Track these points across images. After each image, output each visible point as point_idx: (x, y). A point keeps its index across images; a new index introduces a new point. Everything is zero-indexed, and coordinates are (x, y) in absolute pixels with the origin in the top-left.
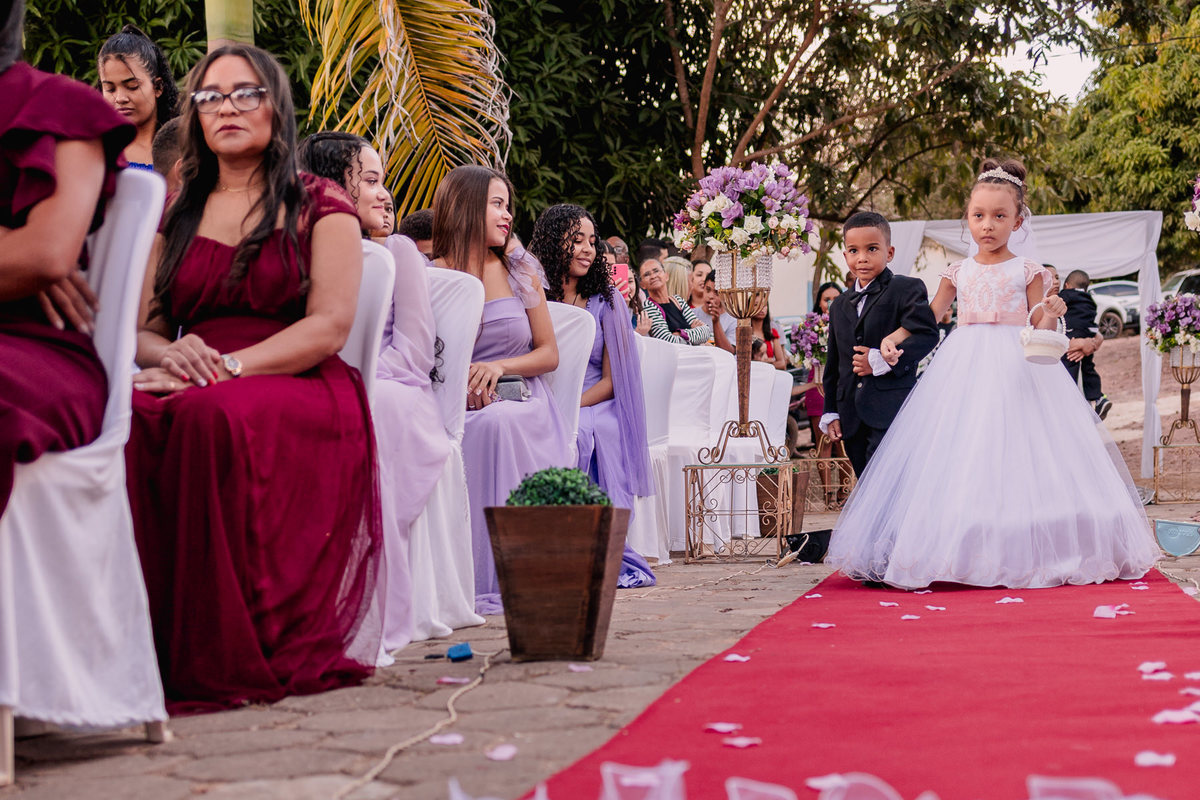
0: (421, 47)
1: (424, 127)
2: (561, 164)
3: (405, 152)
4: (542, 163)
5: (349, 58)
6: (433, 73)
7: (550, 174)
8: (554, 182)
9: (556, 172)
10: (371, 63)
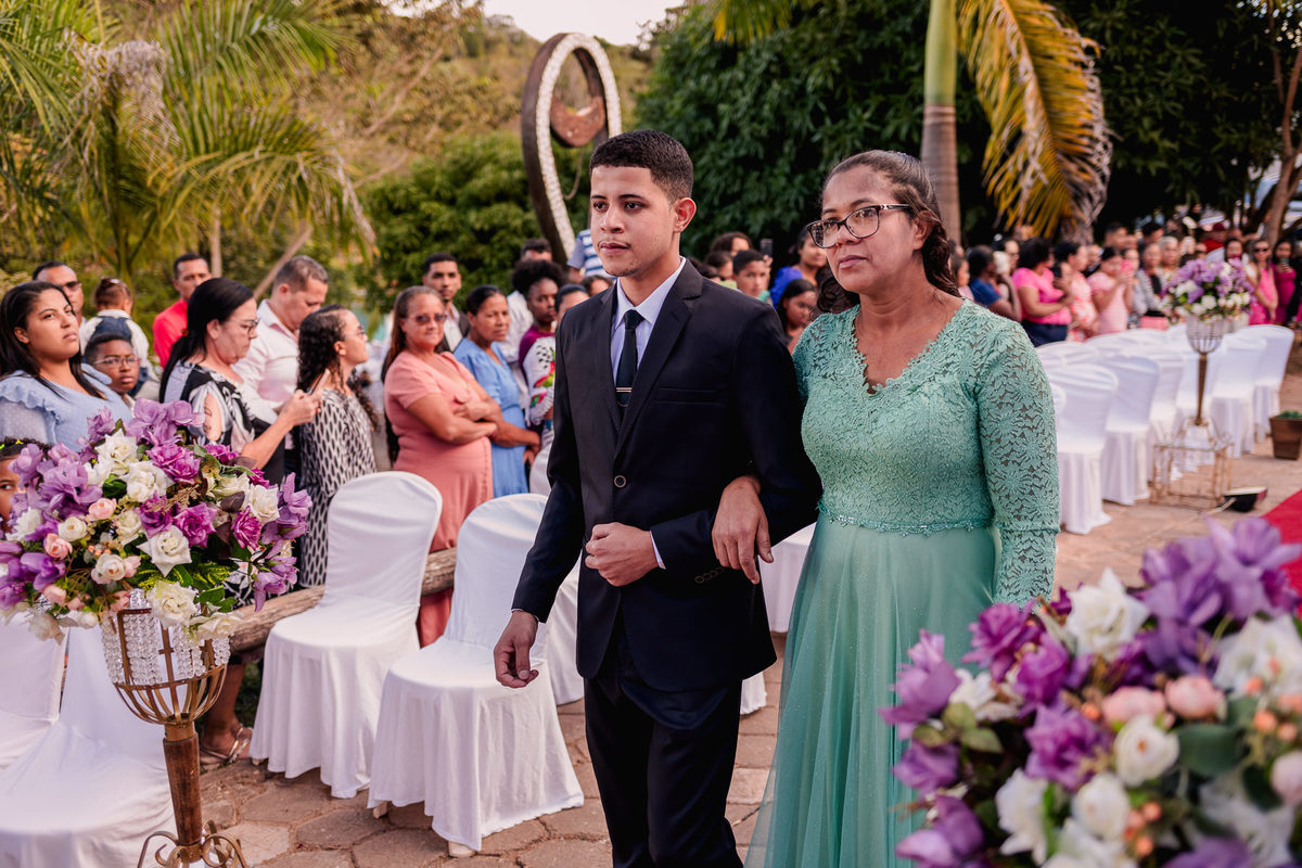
0: (1053, 119)
1: (1052, 170)
2: (1180, 136)
3: (1039, 187)
4: (1162, 137)
5: (1006, 134)
6: (1062, 134)
7: (1167, 144)
8: (1173, 150)
9: (1173, 140)
10: (1017, 136)
